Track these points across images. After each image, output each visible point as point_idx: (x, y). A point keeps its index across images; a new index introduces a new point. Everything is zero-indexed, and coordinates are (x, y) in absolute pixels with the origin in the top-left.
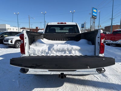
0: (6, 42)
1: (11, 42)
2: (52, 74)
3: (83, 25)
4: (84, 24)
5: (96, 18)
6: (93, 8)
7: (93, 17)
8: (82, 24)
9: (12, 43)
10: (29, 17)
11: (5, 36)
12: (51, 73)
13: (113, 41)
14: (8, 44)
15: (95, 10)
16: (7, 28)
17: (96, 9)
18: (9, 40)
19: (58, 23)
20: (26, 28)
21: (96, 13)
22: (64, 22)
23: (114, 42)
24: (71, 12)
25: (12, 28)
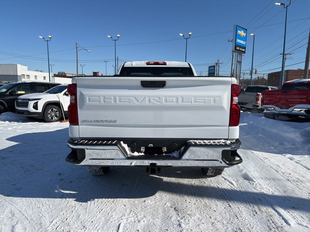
0: (22, 106)
1: (36, 107)
2: (133, 164)
3: (212, 68)
4: (214, 66)
5: (244, 52)
6: (237, 28)
7: (238, 48)
8: (210, 67)
9: (37, 109)
10: (77, 48)
11: (19, 92)
12: (131, 163)
13: (281, 108)
14: (28, 112)
15: (242, 33)
16: (19, 74)
17: (245, 30)
18: (30, 102)
19: (148, 64)
20: (68, 75)
21: (244, 39)
22: (160, 62)
23: (285, 111)
24: (181, 35)
25: (32, 74)
